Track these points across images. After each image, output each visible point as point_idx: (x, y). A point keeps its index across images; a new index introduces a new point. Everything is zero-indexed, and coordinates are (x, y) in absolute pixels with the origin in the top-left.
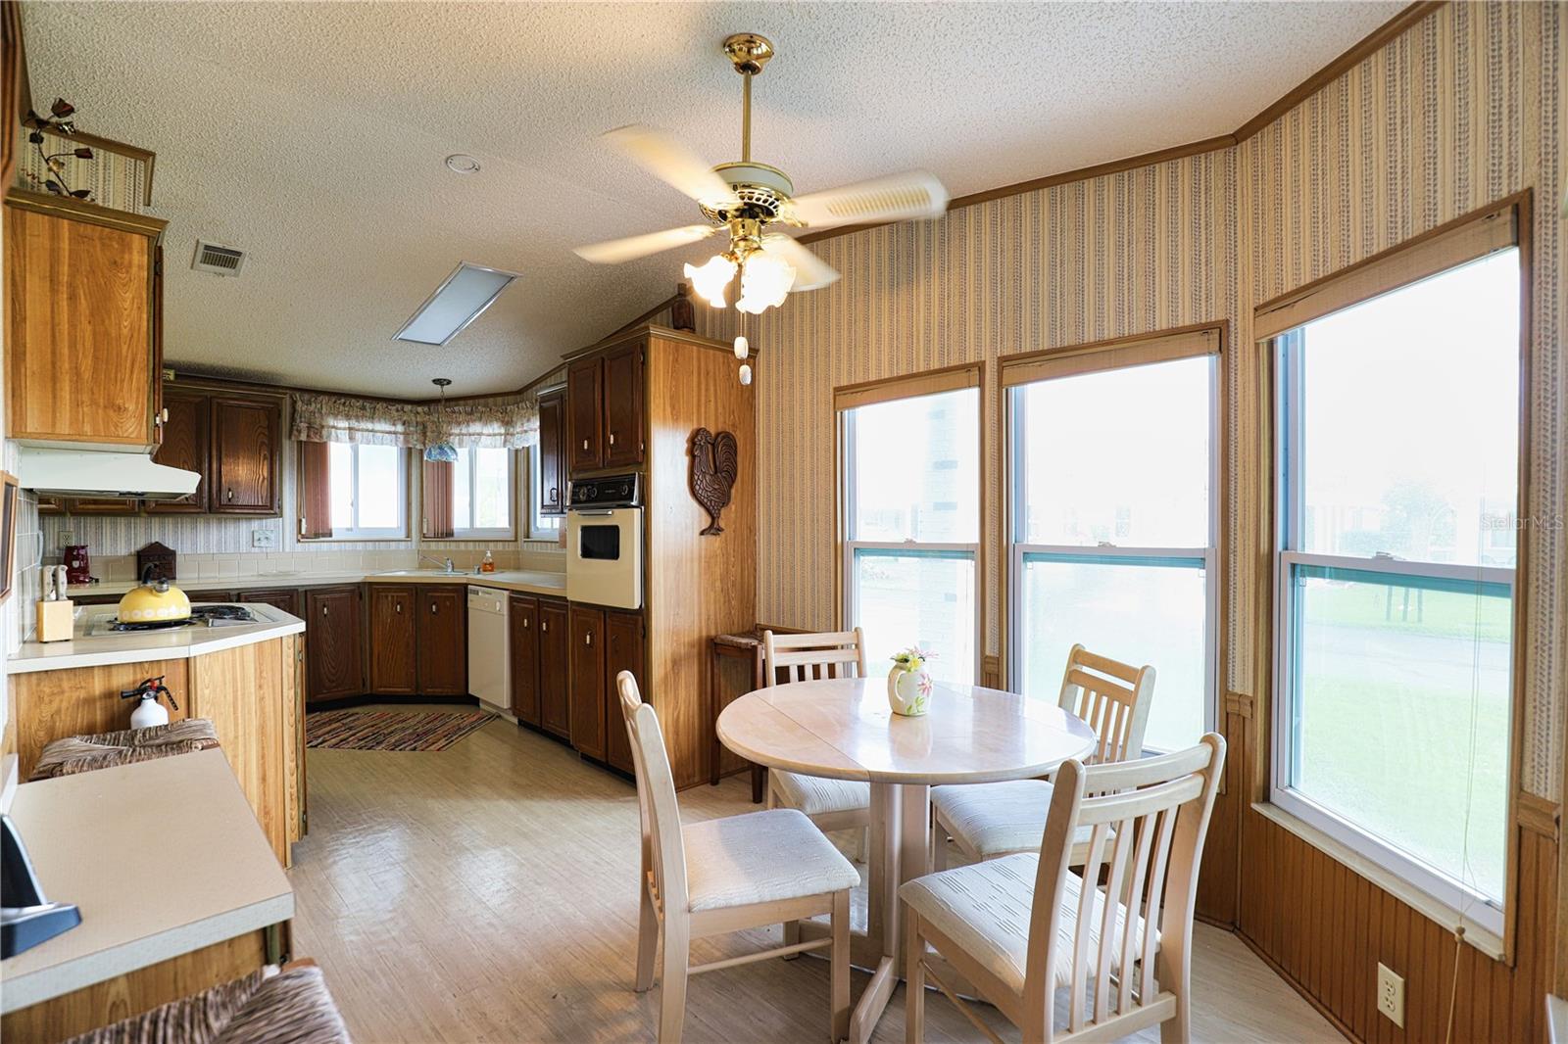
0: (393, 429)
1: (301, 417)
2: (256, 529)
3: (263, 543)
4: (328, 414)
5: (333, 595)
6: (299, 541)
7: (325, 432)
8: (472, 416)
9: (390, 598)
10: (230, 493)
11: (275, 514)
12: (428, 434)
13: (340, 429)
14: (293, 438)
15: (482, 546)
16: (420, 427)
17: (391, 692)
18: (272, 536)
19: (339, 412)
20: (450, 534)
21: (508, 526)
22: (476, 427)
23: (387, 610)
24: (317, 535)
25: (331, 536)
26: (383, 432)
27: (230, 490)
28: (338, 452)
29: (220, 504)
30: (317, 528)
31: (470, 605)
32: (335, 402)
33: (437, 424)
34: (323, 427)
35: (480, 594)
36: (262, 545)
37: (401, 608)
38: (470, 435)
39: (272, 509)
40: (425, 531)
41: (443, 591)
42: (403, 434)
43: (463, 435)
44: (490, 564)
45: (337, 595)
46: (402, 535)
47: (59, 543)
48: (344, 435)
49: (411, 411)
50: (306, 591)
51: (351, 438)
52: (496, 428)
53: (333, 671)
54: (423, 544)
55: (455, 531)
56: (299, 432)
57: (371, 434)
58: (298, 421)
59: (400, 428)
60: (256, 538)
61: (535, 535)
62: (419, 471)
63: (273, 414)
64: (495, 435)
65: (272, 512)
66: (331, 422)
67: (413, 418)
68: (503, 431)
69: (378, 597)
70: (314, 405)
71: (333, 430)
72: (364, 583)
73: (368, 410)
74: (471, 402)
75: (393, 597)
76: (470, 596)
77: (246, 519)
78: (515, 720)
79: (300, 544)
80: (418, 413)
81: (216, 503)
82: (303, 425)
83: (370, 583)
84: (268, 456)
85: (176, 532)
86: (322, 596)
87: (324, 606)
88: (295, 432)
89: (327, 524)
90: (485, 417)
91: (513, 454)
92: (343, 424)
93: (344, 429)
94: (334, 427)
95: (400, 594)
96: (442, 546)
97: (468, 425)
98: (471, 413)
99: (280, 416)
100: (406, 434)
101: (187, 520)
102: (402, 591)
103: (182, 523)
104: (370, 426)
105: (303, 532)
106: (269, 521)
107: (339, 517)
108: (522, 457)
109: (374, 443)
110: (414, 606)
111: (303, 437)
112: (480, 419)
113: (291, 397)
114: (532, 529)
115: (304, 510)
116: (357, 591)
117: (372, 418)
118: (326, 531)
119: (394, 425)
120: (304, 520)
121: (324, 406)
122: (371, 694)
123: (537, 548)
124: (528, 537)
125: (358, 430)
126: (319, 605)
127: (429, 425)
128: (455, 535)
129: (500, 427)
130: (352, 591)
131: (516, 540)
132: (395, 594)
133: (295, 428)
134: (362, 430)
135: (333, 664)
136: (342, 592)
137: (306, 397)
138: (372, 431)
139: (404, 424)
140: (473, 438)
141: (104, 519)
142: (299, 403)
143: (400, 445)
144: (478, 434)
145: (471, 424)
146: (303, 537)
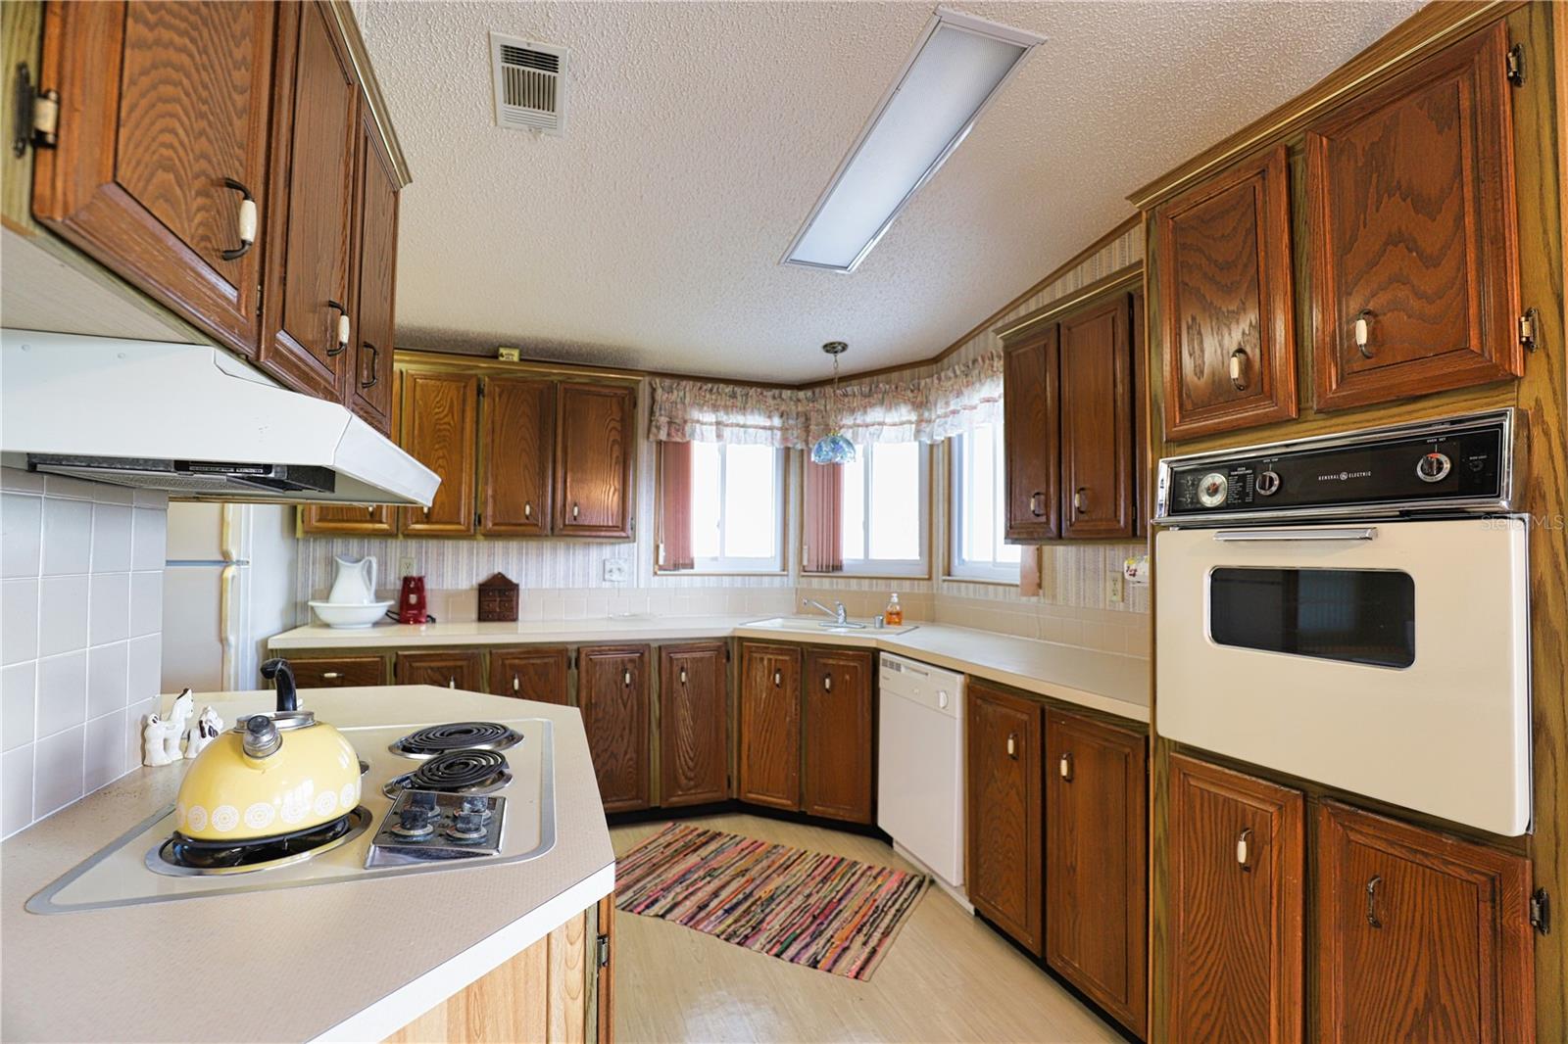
0: (768, 423)
1: (660, 409)
2: (608, 557)
3: (616, 576)
4: (692, 405)
5: (695, 655)
6: (655, 574)
7: (688, 428)
8: (870, 399)
9: (766, 662)
10: (576, 509)
11: (628, 537)
12: (812, 427)
13: (706, 424)
14: (652, 437)
15: (881, 586)
16: (803, 419)
17: (764, 801)
18: (625, 567)
19: (705, 401)
20: (837, 567)
21: (918, 558)
22: (876, 414)
23: (761, 677)
24: (676, 567)
25: (692, 566)
26: (756, 427)
27: (575, 505)
28: (703, 453)
29: (565, 525)
30: (678, 560)
31: (882, 684)
32: (700, 388)
33: (824, 414)
34: (685, 422)
35: (903, 669)
36: (613, 578)
37: (781, 679)
38: (867, 426)
39: (623, 529)
40: (805, 563)
41: (840, 656)
42: (781, 429)
43: (859, 426)
44: (898, 614)
45: (698, 655)
46: (776, 568)
47: (400, 571)
48: (710, 432)
49: (791, 398)
50: (660, 647)
51: (719, 436)
52: (905, 413)
53: (691, 764)
54: (802, 579)
55: (844, 562)
56: (658, 428)
57: (742, 429)
58: (657, 414)
59: (777, 422)
60: (608, 568)
61: (959, 571)
62: (798, 479)
63: (627, 401)
64: (902, 423)
65: (624, 534)
66: (696, 414)
67: (794, 408)
68: (914, 417)
69: (750, 660)
70: (675, 392)
71: (698, 426)
72: (733, 638)
73: (739, 398)
74: (867, 380)
75: (770, 660)
76: (883, 671)
77: (597, 543)
78: (971, 908)
79: (657, 578)
80: (799, 400)
81: (559, 523)
82: (663, 420)
83: (741, 639)
84: (621, 459)
85: (520, 560)
86: (679, 656)
87: (682, 670)
88: (654, 430)
89: (689, 552)
90: (888, 400)
91: (928, 449)
92: (709, 417)
93: (711, 424)
94: (698, 421)
95: (780, 657)
96: (826, 583)
97: (865, 412)
98: (870, 395)
99: (635, 405)
100: (784, 429)
101: (533, 545)
102: (782, 652)
103: (527, 548)
104: (740, 419)
105: (661, 562)
106: (622, 546)
107: (702, 543)
108: (939, 454)
109: (746, 442)
110: (799, 677)
111: (663, 436)
112: (882, 402)
113: (650, 384)
114: (956, 561)
115: (662, 533)
116: (723, 649)
117: (743, 409)
118: (687, 561)
119: (770, 417)
120: (662, 547)
121: (687, 395)
122: (737, 800)
123: (967, 592)
124: (949, 575)
125: (727, 425)
126: (676, 669)
127: (813, 415)
128: (845, 568)
129: (909, 412)
130: (718, 649)
131: (930, 579)
132: (771, 657)
133: (654, 423)
134: (732, 425)
135: (692, 755)
136: (703, 649)
137: (667, 382)
138: (743, 426)
139: (782, 416)
140: (872, 429)
141: (446, 542)
142: (659, 391)
143: (777, 445)
144: (880, 424)
145: (869, 410)
146: (661, 568)
